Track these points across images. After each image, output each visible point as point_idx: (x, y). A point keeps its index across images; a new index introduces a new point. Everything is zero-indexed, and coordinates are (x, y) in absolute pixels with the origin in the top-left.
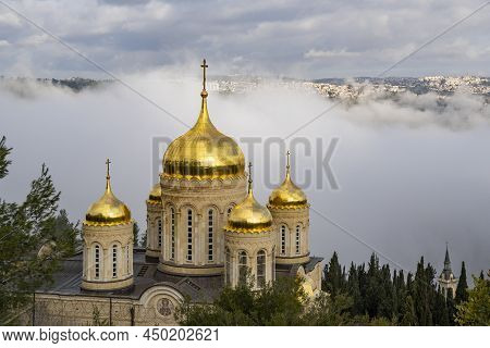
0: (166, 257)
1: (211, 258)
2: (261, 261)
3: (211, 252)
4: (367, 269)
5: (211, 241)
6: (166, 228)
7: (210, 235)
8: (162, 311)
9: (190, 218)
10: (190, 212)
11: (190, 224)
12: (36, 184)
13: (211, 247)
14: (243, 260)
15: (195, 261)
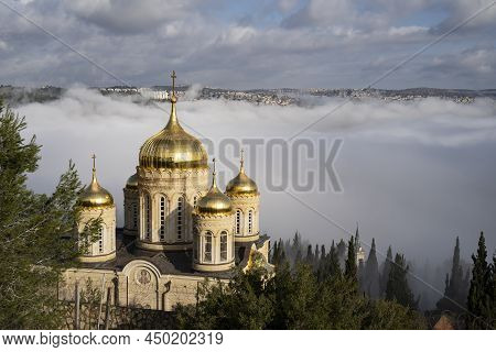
0: (143, 235)
1: (180, 237)
2: (224, 239)
3: (179, 233)
4: (292, 243)
5: (180, 223)
6: (142, 212)
7: (179, 218)
8: (141, 280)
9: (162, 204)
10: (162, 199)
11: (162, 208)
12: (64, 177)
13: (179, 228)
14: (209, 239)
15: (166, 240)
